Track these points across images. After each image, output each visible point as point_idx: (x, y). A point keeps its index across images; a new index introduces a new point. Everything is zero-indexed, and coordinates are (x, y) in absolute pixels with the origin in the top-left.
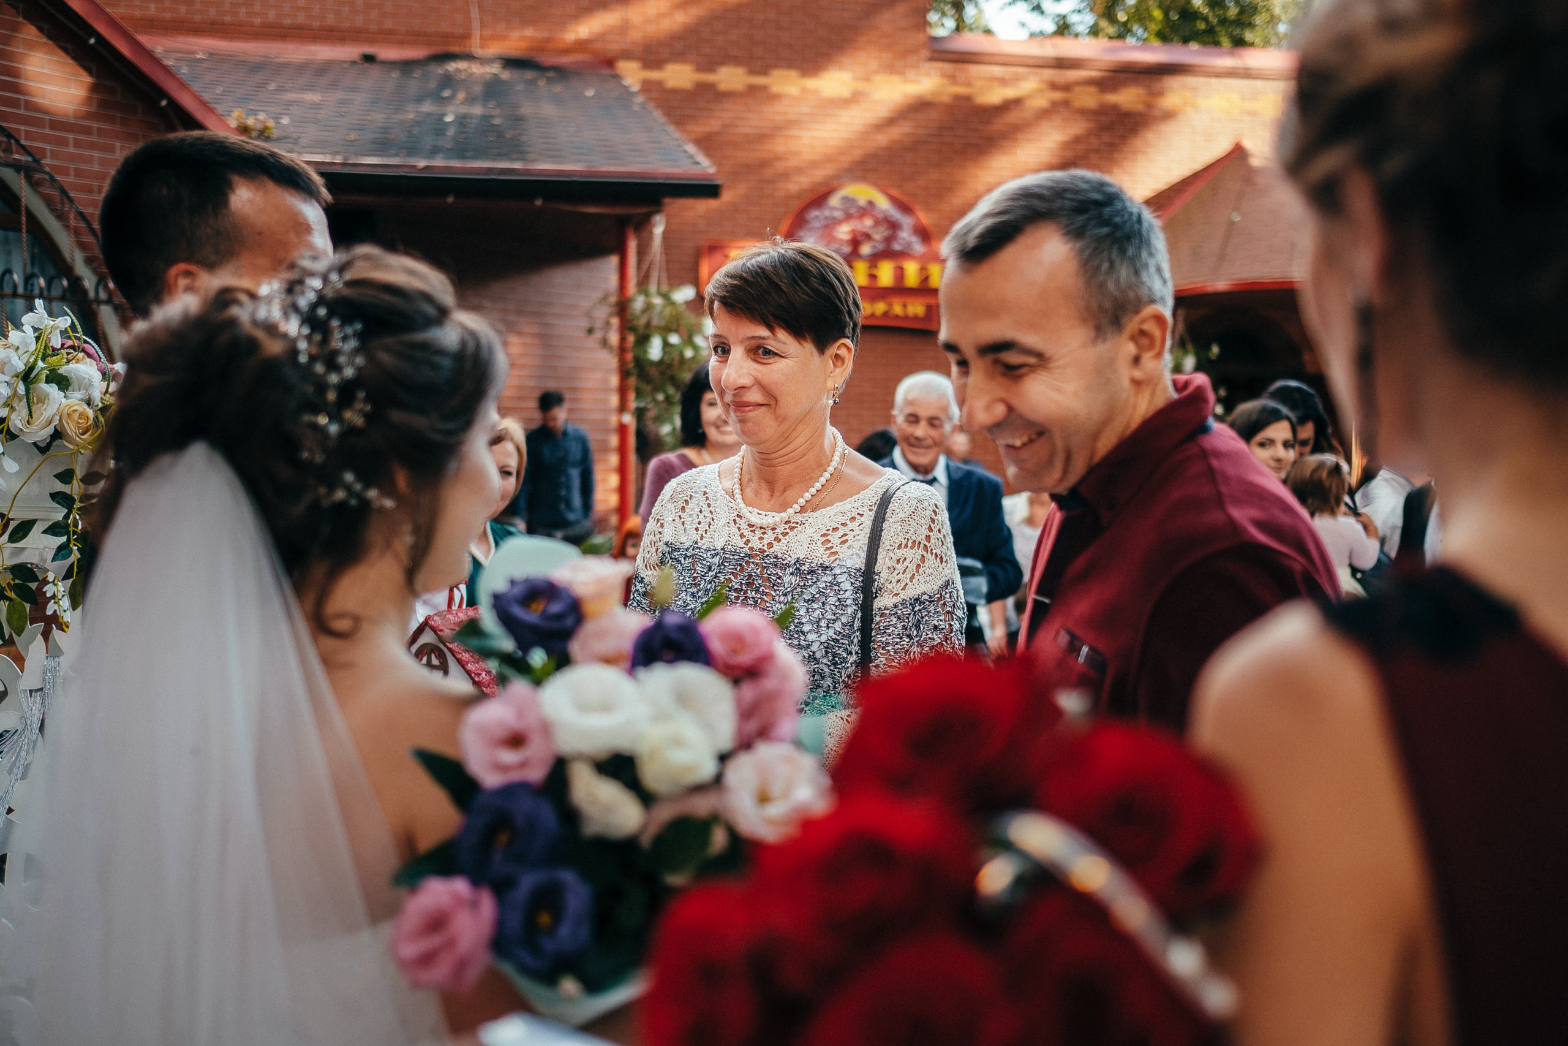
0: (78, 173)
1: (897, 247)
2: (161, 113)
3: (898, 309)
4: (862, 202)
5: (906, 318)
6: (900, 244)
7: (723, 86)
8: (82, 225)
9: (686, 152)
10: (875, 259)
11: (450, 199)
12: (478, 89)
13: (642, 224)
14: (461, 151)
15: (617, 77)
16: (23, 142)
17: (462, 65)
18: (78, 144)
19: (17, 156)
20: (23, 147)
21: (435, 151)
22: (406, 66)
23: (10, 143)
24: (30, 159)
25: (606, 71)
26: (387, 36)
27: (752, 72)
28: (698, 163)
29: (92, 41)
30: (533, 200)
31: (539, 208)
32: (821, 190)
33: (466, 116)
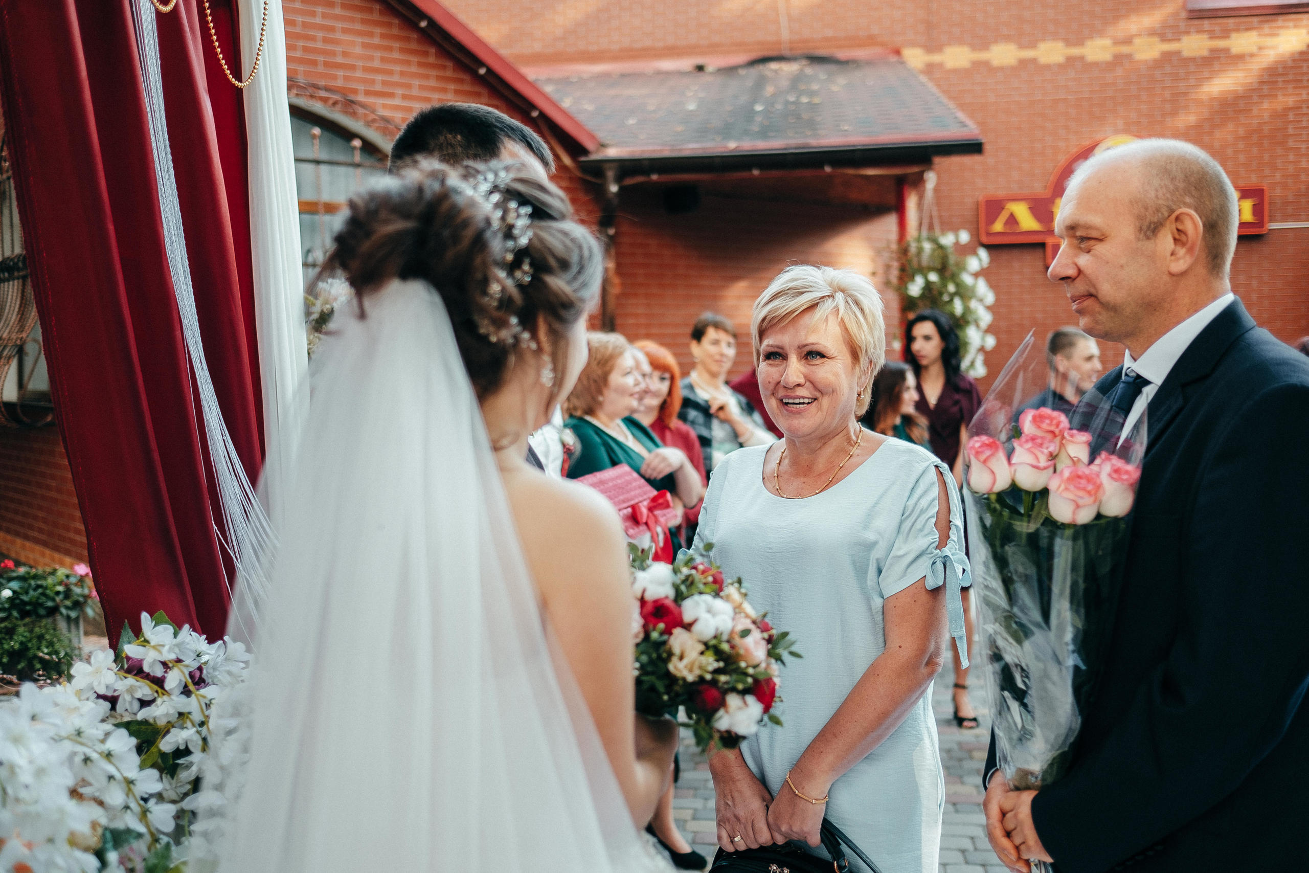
2: (533, 120)
7: (996, 62)
9: (956, 118)
11: (756, 172)
12: (784, 83)
13: (918, 182)
14: (764, 133)
15: (903, 63)
17: (774, 66)
21: (746, 133)
22: (730, 70)
25: (893, 59)
26: (713, 49)
27: (1021, 47)
28: (965, 126)
29: (482, 71)
30: (823, 168)
31: (830, 176)
32: (1087, 143)
33: (772, 104)
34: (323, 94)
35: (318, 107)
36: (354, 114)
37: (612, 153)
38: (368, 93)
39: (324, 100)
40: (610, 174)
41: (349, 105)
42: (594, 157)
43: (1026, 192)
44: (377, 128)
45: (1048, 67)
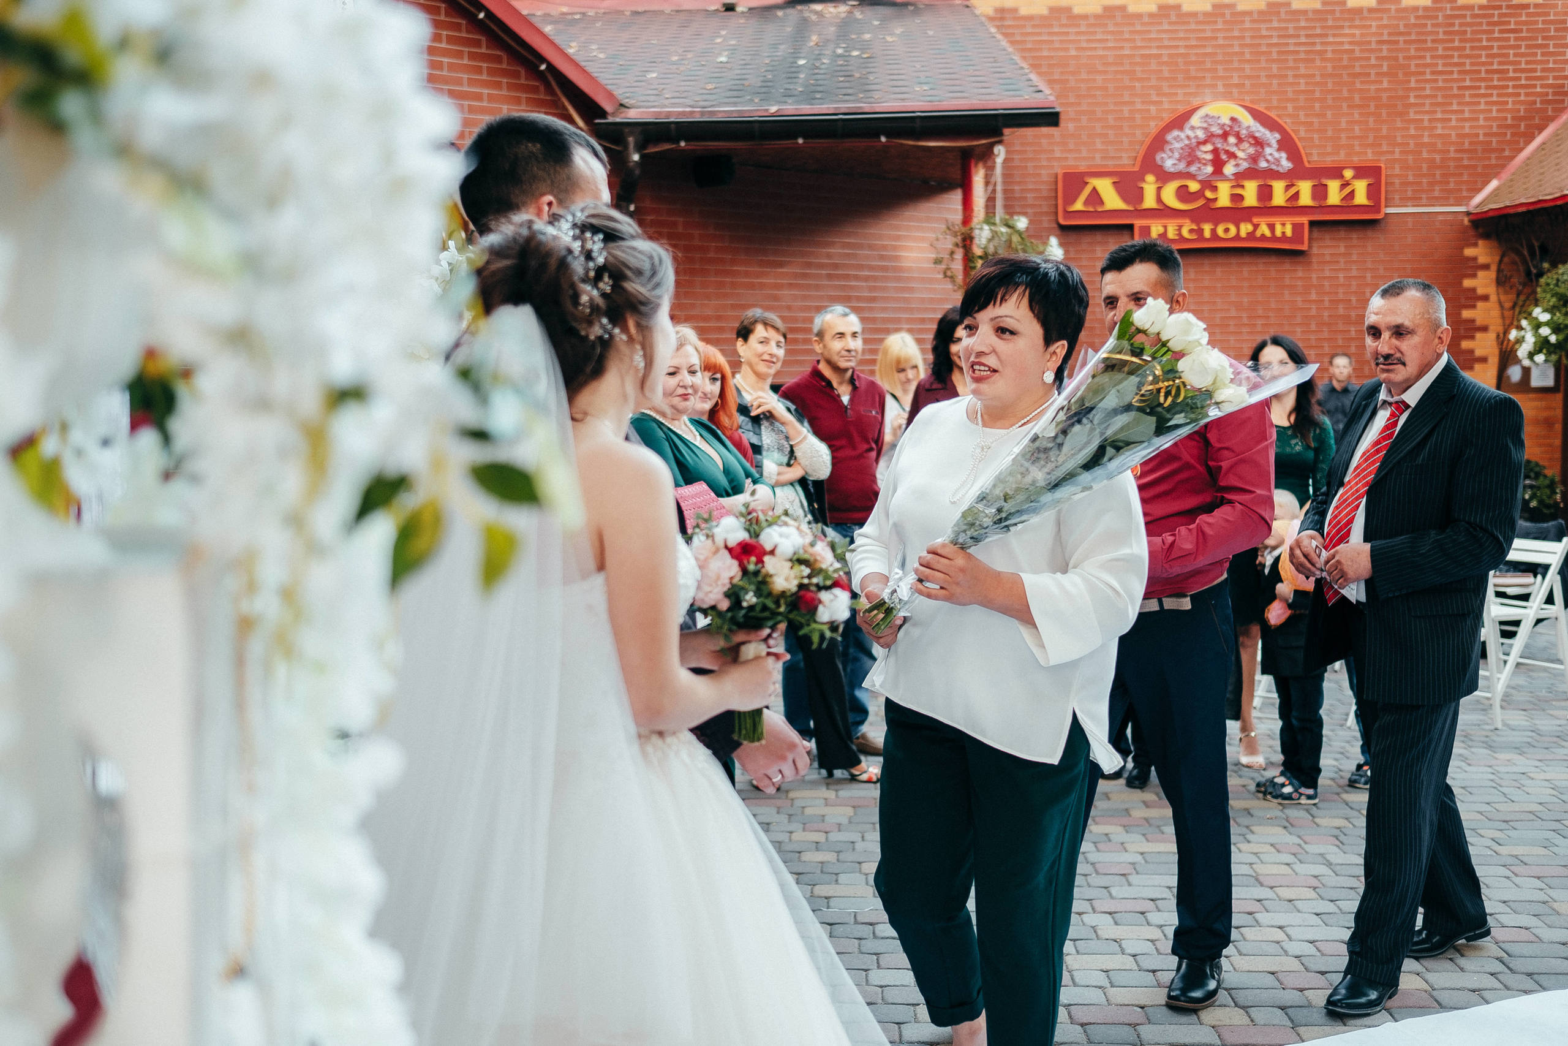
1: (1263, 164)
2: (541, 76)
3: (1264, 230)
4: (1226, 120)
5: (1274, 238)
6: (1268, 161)
7: (1079, 12)
9: (1029, 81)
10: (1240, 177)
11: (800, 141)
12: (831, 31)
13: (986, 155)
14: (811, 93)
15: (972, 10)
21: (788, 94)
22: (764, 13)
28: (1039, 91)
29: (482, 15)
30: (878, 136)
31: (884, 145)
32: (1182, 109)
33: (818, 58)
37: (633, 115)
40: (631, 140)
42: (610, 119)
43: (1111, 165)
45: (1139, 16)
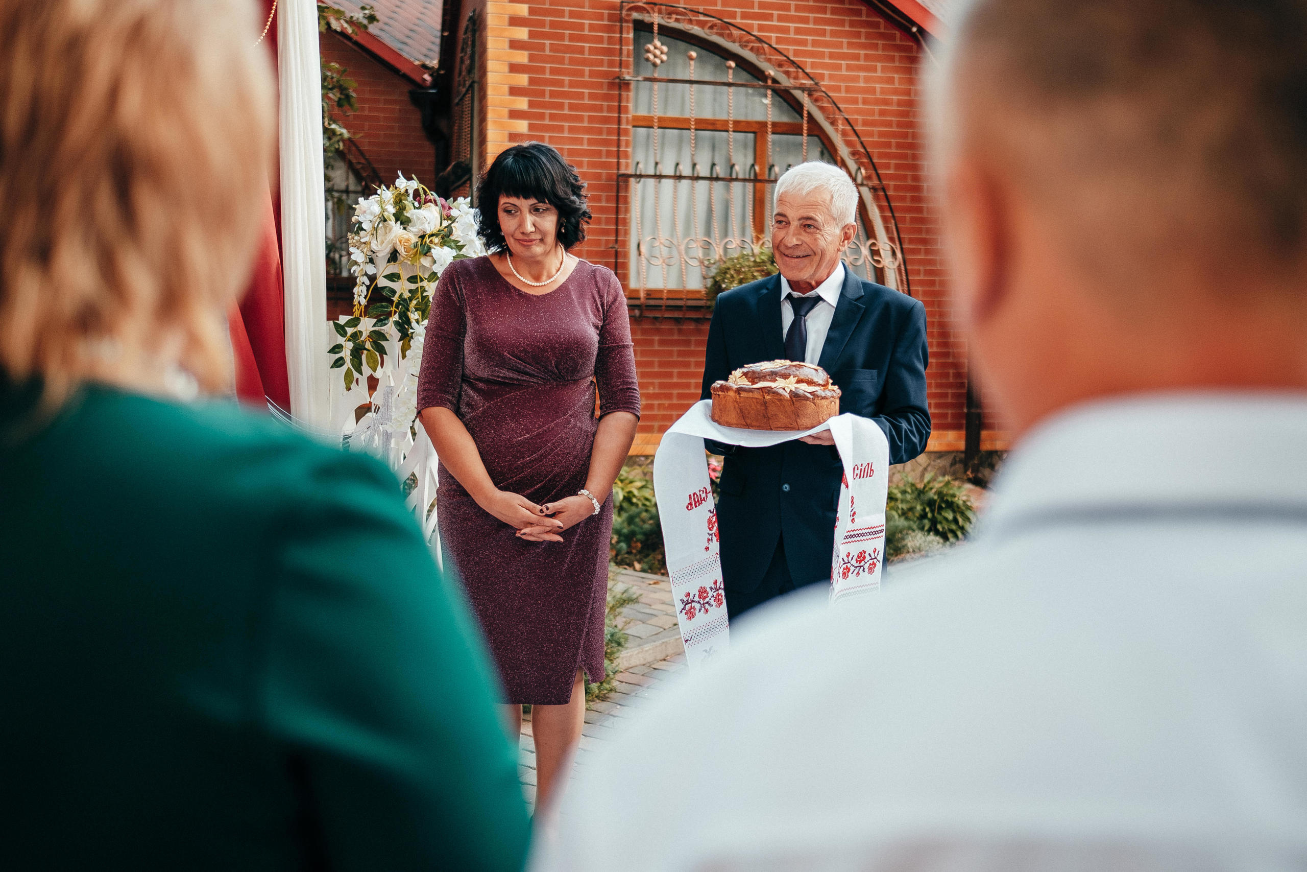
0: (848, 90)
8: (849, 128)
16: (808, 71)
18: (849, 68)
19: (804, 82)
20: (807, 74)
23: (797, 72)
24: (812, 82)
34: (702, 18)
35: (696, 30)
36: (730, 36)
38: (745, 16)
39: (701, 24)
41: (725, 27)
44: (752, 49)
